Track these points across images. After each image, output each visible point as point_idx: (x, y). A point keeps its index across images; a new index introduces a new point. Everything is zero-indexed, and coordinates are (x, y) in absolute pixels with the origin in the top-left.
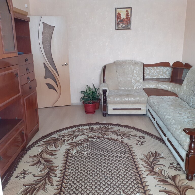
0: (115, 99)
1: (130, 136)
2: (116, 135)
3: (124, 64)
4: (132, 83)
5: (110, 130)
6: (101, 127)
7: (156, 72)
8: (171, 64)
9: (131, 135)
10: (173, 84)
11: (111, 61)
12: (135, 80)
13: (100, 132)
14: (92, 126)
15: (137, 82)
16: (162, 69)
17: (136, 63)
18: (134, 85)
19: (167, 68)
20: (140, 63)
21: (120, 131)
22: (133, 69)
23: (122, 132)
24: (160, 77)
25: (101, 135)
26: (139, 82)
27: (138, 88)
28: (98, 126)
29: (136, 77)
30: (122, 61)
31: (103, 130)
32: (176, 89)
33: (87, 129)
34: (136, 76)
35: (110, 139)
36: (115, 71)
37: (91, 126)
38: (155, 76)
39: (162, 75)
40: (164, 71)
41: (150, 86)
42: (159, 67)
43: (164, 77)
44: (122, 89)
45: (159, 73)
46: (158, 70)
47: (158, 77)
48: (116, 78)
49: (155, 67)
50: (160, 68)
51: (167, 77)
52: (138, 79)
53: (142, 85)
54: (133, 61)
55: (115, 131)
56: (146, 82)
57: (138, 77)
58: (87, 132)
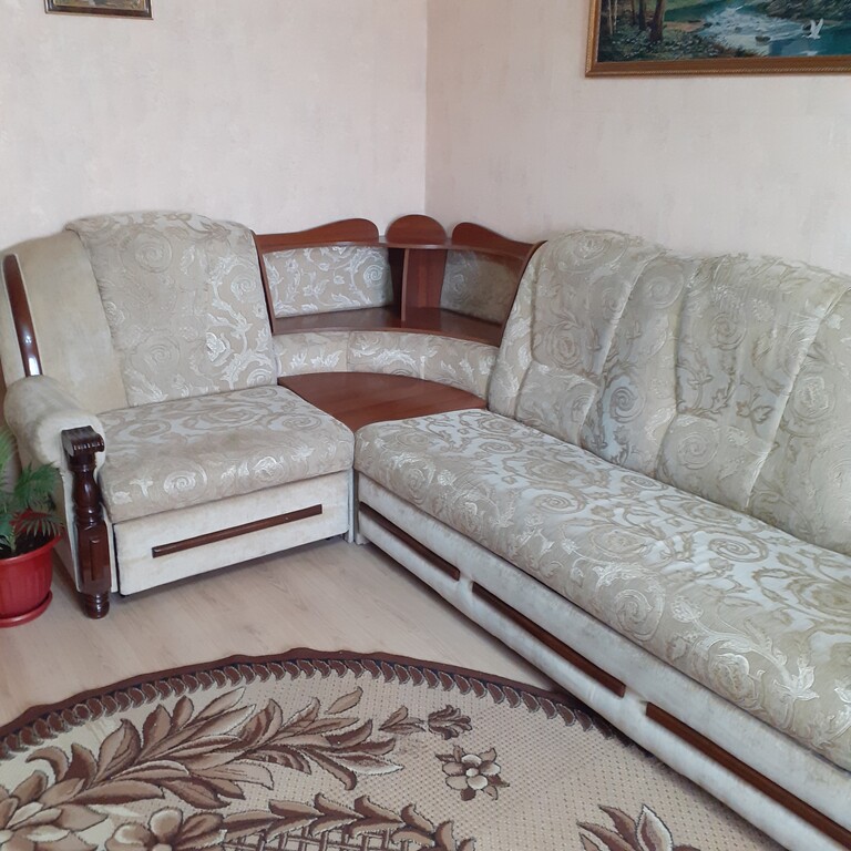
0: (166, 487)
1: (376, 736)
2: (288, 764)
3: (141, 238)
4: (212, 356)
5: (215, 733)
6: (133, 728)
7: (313, 276)
8: (382, 232)
9: (376, 724)
10: (439, 339)
11: (46, 222)
12: (226, 333)
13: (157, 782)
14: (62, 742)
15: (237, 347)
16: (343, 261)
17: (214, 232)
18: (223, 366)
19: (364, 250)
20: (237, 233)
21: (290, 712)
22: (203, 266)
23: (307, 723)
24: (339, 306)
25: (189, 810)
26: (252, 345)
27: (250, 381)
28: (108, 724)
29: (225, 314)
30: (124, 221)
31: (164, 750)
32: (465, 364)
33: (36, 791)
34: (228, 308)
35: (276, 824)
36: (92, 286)
37: (48, 743)
38: (312, 300)
39: (344, 290)
40: (352, 269)
41: (313, 361)
42: (324, 251)
43: (357, 304)
44: (158, 396)
45: (332, 281)
46: (325, 267)
47: (327, 307)
48: (106, 335)
49: (307, 252)
50: (330, 255)
51: (368, 302)
52: (242, 328)
53: (268, 362)
54: (190, 216)
55: (259, 729)
56: (286, 339)
57: (239, 317)
58: (56, 823)
